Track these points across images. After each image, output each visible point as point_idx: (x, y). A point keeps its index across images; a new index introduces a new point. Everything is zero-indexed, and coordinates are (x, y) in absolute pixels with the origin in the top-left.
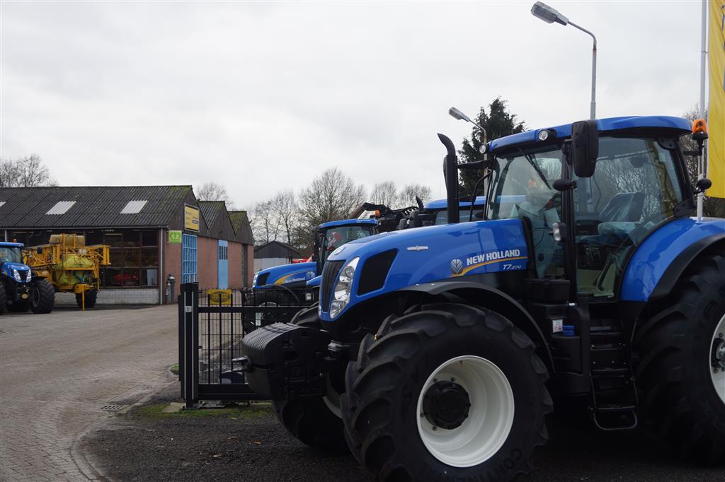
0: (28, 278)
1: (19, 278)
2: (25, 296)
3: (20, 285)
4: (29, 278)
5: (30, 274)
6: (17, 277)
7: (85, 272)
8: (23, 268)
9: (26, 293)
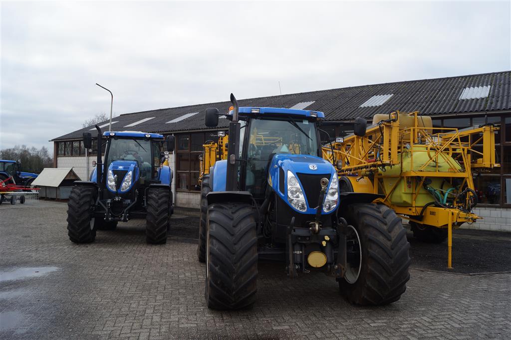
0: (329, 198)
1: (302, 197)
2: (317, 260)
3: (303, 220)
4: (332, 198)
5: (334, 185)
6: (296, 196)
7: (445, 181)
8: (313, 167)
9: (322, 250)
